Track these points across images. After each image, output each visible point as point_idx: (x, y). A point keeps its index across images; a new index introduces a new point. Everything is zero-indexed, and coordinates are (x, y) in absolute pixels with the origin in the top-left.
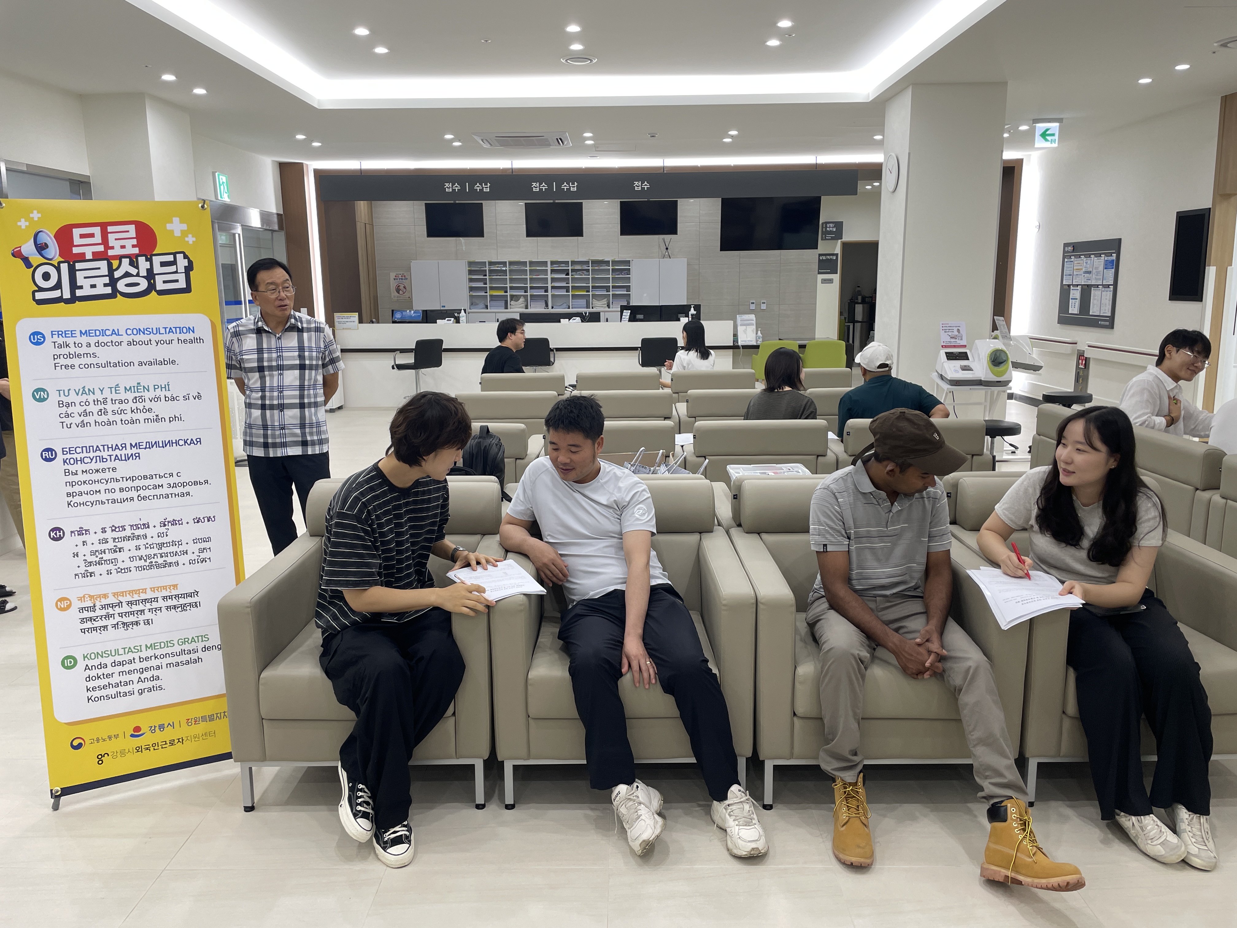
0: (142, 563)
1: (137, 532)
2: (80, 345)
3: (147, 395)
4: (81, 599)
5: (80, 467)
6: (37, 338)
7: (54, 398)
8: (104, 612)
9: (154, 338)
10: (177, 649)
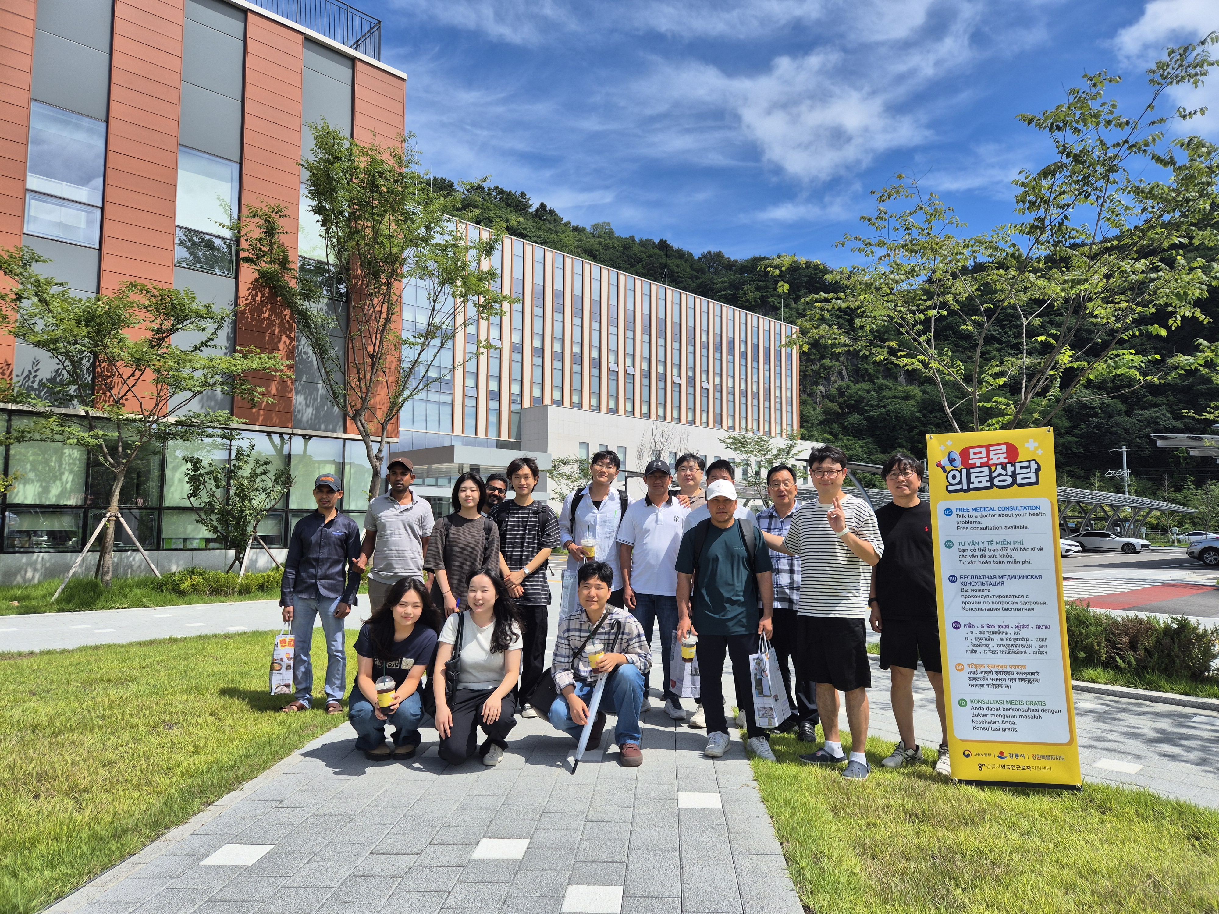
0: (1004, 649)
1: (1002, 630)
2: (971, 516)
3: (1009, 547)
4: (969, 666)
5: (969, 587)
6: (948, 512)
7: (956, 546)
8: (982, 676)
9: (1014, 512)
10: (1025, 707)
